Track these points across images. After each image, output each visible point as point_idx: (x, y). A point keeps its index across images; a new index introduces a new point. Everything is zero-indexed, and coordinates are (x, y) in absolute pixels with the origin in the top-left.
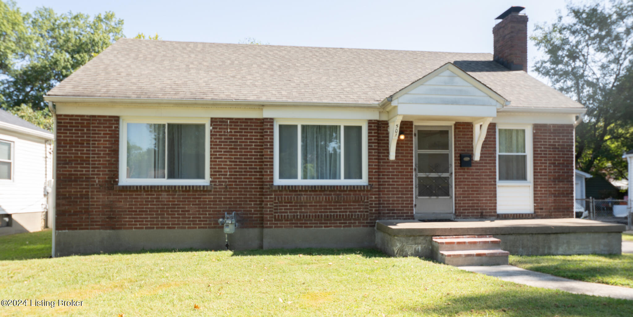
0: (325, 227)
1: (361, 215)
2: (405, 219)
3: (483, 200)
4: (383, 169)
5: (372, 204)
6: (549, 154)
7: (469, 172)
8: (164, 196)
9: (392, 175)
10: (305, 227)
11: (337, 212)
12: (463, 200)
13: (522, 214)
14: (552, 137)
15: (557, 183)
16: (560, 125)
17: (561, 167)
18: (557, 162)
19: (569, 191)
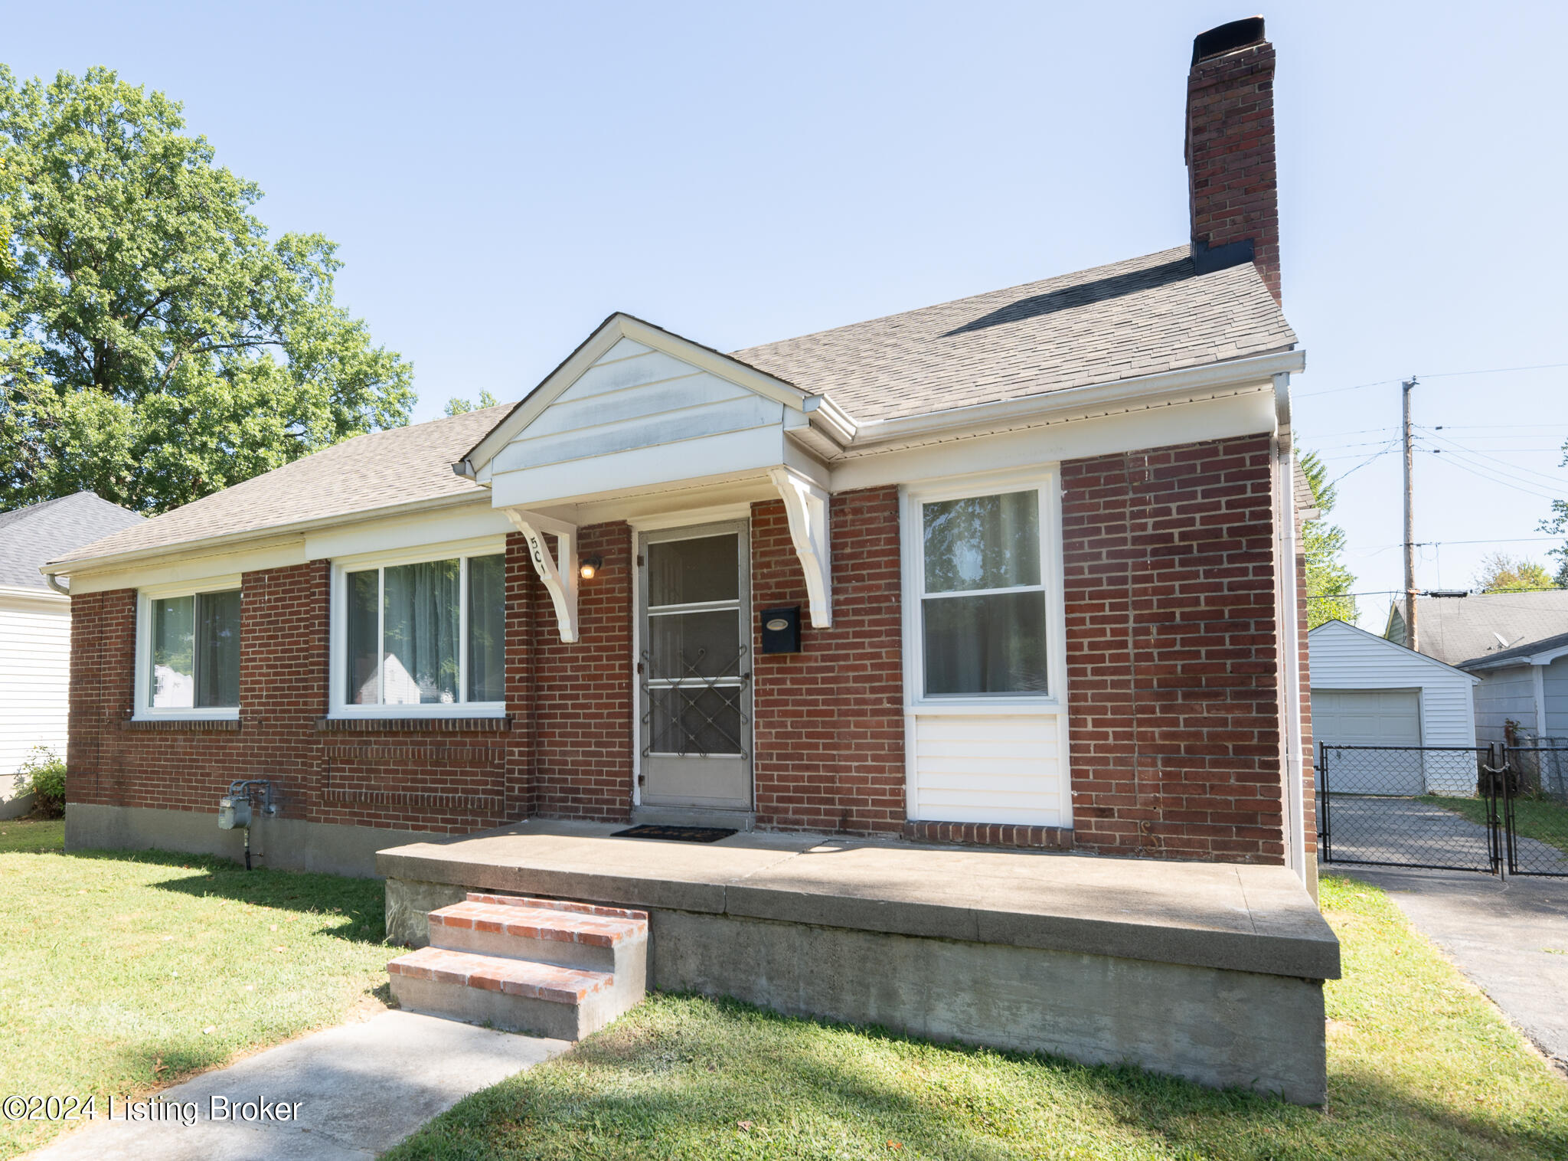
1: (487, 802)
4: (551, 670)
5: (511, 771)
7: (800, 670)
9: (573, 687)
11: (435, 790)
12: (778, 768)
14: (1149, 503)
15: (1180, 701)
16: (1194, 445)
17: (1202, 633)
18: (1178, 612)
19: (1249, 736)
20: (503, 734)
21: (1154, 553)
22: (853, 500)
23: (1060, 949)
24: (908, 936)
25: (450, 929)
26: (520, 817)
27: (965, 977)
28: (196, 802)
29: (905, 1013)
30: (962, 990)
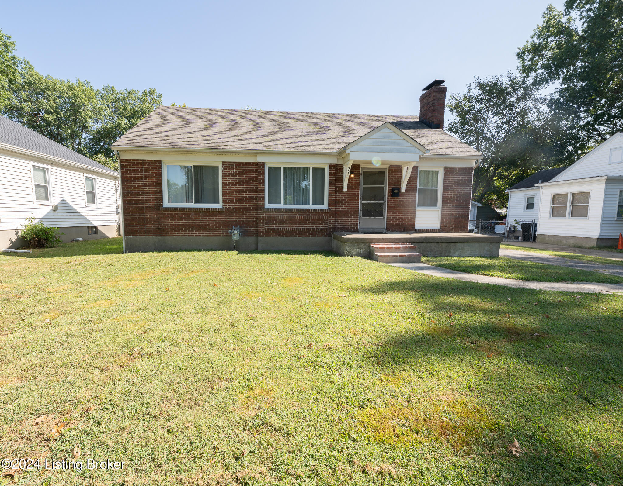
0: (299, 236)
1: (323, 229)
2: (352, 232)
3: (406, 220)
4: (338, 198)
5: (330, 221)
6: (454, 188)
7: (397, 201)
8: (193, 214)
9: (344, 202)
10: (286, 236)
11: (307, 227)
12: (392, 220)
13: (432, 230)
14: (457, 176)
15: (458, 208)
16: (464, 167)
18: (459, 194)
20: (328, 213)
21: (457, 184)
28: (203, 234)
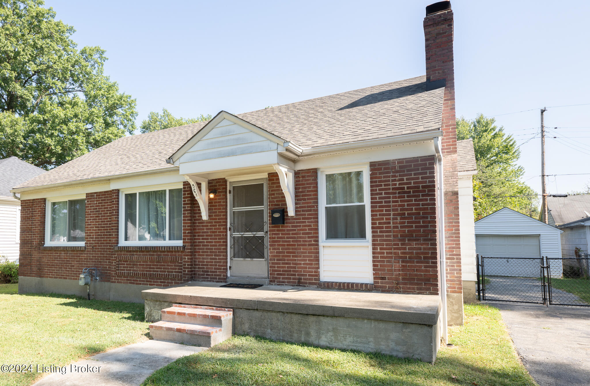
1: (176, 275)
3: (300, 264)
5: (185, 265)
7: (284, 230)
8: (63, 253)
9: (206, 235)
11: (158, 271)
13: (353, 284)
14: (397, 177)
15: (407, 242)
16: (411, 158)
17: (414, 220)
18: (406, 212)
19: (428, 253)
20: (182, 252)
21: (399, 193)
22: (302, 173)
23: (358, 318)
24: (314, 315)
25: (168, 315)
26: (188, 281)
27: (330, 328)
28: (69, 276)
29: (312, 339)
30: (330, 331)
